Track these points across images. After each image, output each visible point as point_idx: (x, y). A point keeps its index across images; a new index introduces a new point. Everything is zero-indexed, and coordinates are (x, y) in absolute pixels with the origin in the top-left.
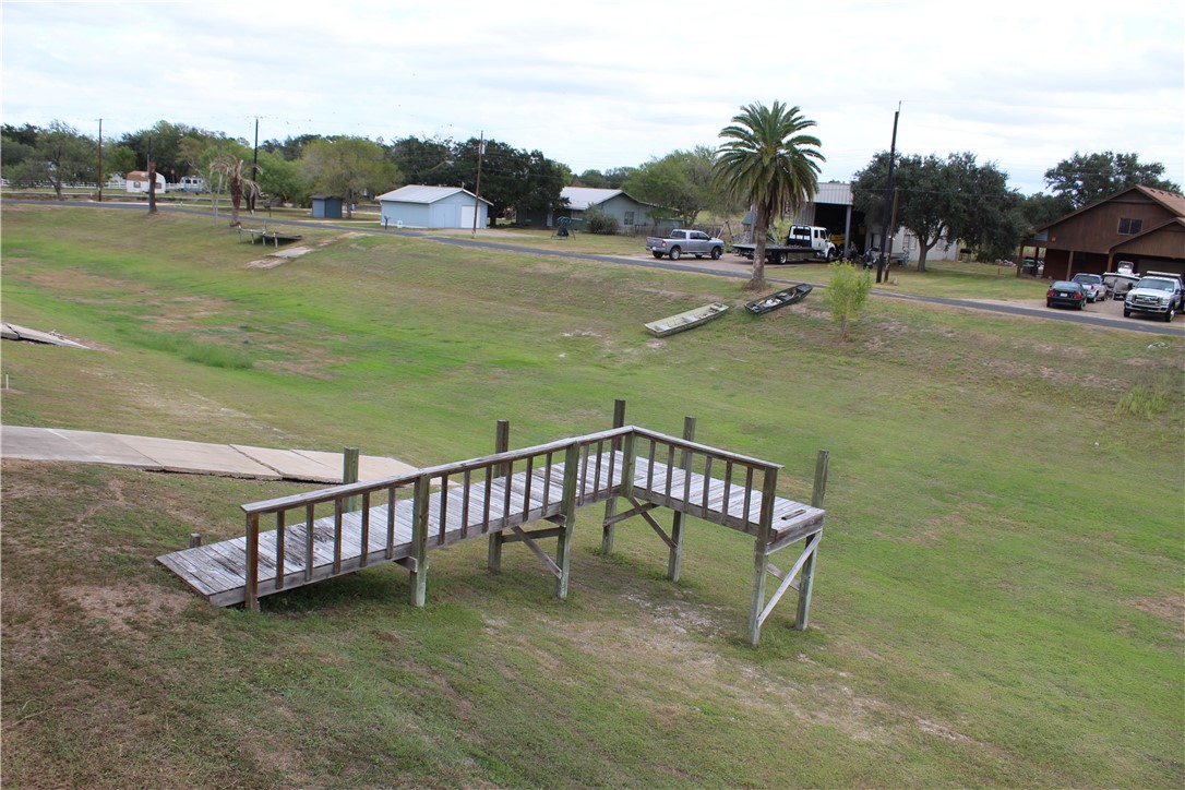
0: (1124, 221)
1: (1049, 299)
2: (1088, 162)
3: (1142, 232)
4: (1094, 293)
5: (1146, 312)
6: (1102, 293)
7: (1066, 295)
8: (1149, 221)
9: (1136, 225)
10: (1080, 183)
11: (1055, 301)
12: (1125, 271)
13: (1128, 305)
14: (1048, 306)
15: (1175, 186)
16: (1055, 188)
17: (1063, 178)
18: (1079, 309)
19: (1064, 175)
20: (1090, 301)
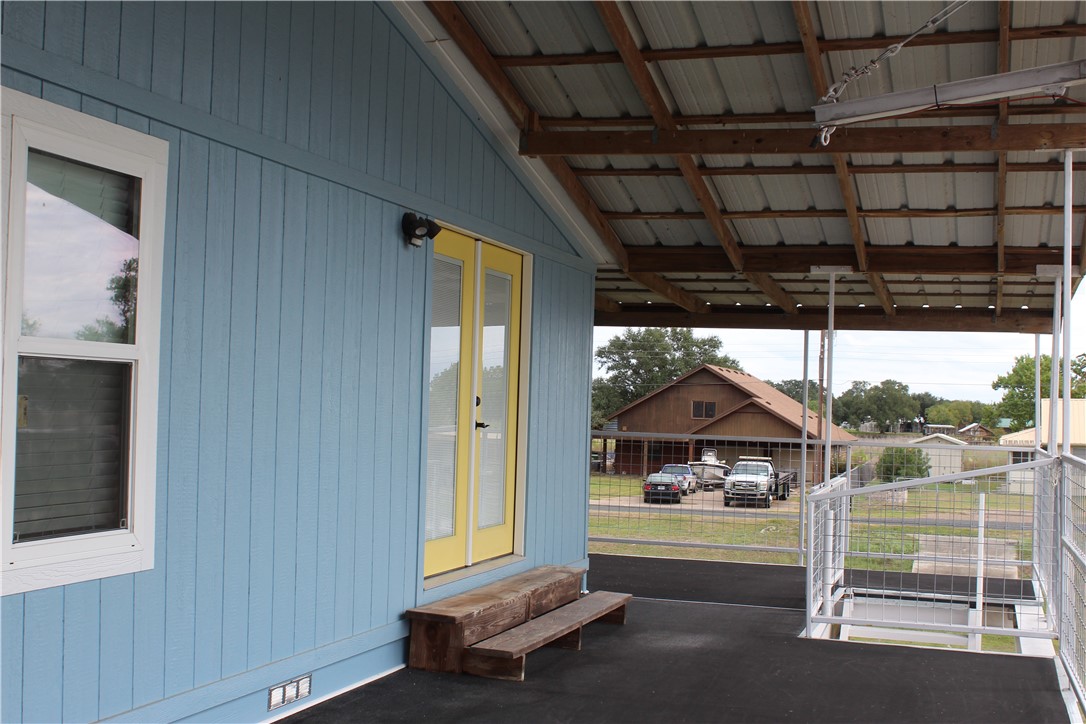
0: (698, 406)
1: (647, 494)
2: (643, 338)
3: (718, 417)
4: (686, 485)
5: (745, 499)
6: (693, 484)
7: (663, 488)
8: (724, 404)
9: (710, 409)
10: (634, 361)
11: (654, 496)
12: (710, 458)
13: (728, 493)
14: (646, 501)
15: (734, 362)
16: (609, 369)
17: (616, 357)
18: (678, 502)
19: (617, 353)
20: (684, 493)
